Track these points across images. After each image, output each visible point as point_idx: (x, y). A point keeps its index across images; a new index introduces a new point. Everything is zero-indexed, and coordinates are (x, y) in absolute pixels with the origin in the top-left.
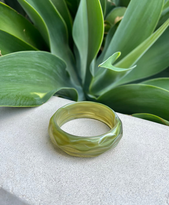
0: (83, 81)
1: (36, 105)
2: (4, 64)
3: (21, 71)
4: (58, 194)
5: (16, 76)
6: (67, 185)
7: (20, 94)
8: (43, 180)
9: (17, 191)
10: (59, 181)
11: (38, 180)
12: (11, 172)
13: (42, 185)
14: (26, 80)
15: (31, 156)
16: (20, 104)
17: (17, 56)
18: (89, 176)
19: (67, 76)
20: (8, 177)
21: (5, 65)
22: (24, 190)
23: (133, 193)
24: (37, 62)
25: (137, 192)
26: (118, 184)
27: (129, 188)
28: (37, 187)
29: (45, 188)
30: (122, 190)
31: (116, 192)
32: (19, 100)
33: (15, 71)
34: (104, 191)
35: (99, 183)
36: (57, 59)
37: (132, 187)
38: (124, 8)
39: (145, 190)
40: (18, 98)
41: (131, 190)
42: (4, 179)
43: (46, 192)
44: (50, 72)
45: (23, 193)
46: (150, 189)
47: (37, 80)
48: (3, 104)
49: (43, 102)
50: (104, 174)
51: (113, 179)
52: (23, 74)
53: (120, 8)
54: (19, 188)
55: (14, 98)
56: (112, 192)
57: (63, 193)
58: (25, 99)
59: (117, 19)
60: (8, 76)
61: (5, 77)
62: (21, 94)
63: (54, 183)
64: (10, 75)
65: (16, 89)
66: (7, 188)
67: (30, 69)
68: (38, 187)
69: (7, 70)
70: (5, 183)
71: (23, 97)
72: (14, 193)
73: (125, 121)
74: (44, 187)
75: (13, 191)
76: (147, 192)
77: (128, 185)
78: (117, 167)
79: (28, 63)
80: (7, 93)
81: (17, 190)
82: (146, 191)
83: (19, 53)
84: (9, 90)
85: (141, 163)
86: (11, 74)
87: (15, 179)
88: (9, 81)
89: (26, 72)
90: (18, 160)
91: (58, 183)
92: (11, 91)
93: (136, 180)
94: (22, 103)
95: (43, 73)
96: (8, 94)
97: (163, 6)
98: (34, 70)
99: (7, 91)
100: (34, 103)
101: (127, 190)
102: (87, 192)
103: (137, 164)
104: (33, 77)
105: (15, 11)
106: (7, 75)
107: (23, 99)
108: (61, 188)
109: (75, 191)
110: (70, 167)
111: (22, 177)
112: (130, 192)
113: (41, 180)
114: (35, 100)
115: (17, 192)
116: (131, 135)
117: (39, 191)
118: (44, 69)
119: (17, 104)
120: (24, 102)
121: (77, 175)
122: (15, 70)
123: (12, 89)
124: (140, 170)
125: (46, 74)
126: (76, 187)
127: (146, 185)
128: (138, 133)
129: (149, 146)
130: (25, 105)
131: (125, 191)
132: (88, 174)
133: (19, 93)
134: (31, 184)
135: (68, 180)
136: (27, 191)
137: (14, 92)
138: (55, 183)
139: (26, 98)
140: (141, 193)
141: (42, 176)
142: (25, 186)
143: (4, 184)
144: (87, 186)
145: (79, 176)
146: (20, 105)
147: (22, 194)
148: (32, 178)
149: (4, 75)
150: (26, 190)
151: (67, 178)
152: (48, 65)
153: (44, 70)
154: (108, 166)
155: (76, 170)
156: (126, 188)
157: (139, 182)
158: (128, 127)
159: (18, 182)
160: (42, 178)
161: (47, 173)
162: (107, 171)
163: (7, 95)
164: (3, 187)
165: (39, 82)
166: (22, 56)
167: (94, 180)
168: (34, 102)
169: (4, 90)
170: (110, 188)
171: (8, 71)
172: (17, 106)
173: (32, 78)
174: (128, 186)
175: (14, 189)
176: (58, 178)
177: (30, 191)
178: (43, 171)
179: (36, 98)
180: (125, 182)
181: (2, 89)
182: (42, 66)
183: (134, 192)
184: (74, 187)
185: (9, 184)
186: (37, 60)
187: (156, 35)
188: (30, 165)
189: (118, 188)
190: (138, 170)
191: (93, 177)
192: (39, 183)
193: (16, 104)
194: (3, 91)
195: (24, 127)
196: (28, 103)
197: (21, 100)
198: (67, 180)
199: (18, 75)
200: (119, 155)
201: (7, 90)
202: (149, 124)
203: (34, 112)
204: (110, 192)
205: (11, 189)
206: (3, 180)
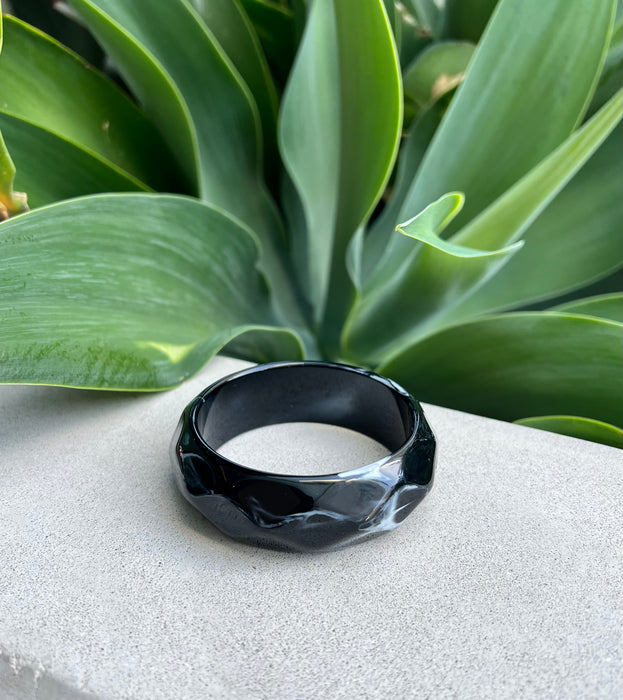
0: (319, 314)
1: (157, 387)
2: (45, 235)
3: (102, 265)
4: (256, 694)
5: (83, 280)
6: (288, 662)
7: (101, 344)
8: (198, 647)
9: (103, 684)
10: (257, 651)
11: (179, 647)
12: (77, 618)
13: (196, 665)
14: (119, 298)
15: (149, 562)
16: (102, 381)
17: (90, 208)
18: (367, 631)
19: (260, 291)
20: (68, 635)
21: (49, 241)
22: (130, 681)
23: (538, 691)
24: (157, 236)
25: (555, 688)
26: (479, 657)
27: (520, 675)
28: (177, 669)
29: (207, 674)
30: (497, 681)
31: (474, 687)
32: (99, 364)
33: (82, 264)
34: (428, 683)
35: (409, 656)
36: (228, 224)
37: (533, 669)
38: (467, 45)
39: (584, 679)
40: (96, 358)
41: (529, 682)
42: (54, 642)
43: (213, 690)
44: (202, 274)
45: (126, 692)
46: (602, 676)
47: (158, 300)
48: (42, 377)
49: (181, 378)
50: (423, 626)
51: (459, 642)
52: (110, 276)
53: (451, 44)
54: (112, 674)
55: (82, 357)
56: (459, 686)
57: (276, 690)
58: (121, 365)
59: (443, 85)
60: (57, 280)
61: (47, 280)
62: (106, 344)
63: (241, 654)
64: (65, 275)
65: (87, 326)
66: (67, 674)
67: (134, 260)
68: (182, 670)
69: (55, 259)
70: (57, 655)
71: (112, 354)
72: (92, 691)
73: (490, 441)
74: (204, 671)
75: (90, 684)
76: (591, 688)
77: (516, 663)
78: (473, 599)
79: (128, 236)
80: (55, 339)
81: (105, 681)
82: (587, 685)
83: (97, 201)
84: (62, 327)
85: (561, 588)
86: (70, 272)
87: (94, 642)
88: (63, 297)
89: (121, 268)
90: (100, 577)
91: (254, 657)
92: (70, 331)
93: (545, 647)
94: (107, 376)
95: (177, 275)
96: (62, 341)
97: (611, 33)
98: (146, 262)
99: (57, 331)
100: (152, 379)
101: (513, 681)
102: (365, 687)
103: (545, 590)
104: (143, 286)
105: (77, 57)
106: (54, 276)
107: (114, 362)
108: (267, 674)
109: (320, 684)
110: (294, 601)
111: (121, 638)
112: (526, 687)
113: (192, 646)
114: (155, 367)
115: (103, 687)
116: (516, 490)
117: (186, 683)
118: (181, 260)
119: (91, 381)
120: (116, 372)
121: (323, 629)
122: (84, 260)
123: (73, 327)
124: (559, 610)
125: (187, 280)
126: (323, 670)
127: (584, 662)
128: (542, 483)
129: (585, 527)
130: (121, 384)
131: (509, 683)
132: (364, 624)
133: (99, 340)
134: (153, 660)
135: (292, 647)
136: (140, 683)
137: (81, 337)
138: (245, 657)
139: (124, 358)
140: (566, 690)
141: (195, 631)
142: (133, 666)
143: (53, 659)
144: (364, 668)
145: (331, 631)
146: (101, 384)
147: (122, 693)
148: (157, 640)
149: (44, 276)
150: (136, 681)
151: (286, 637)
152: (197, 247)
153: (182, 263)
154: (437, 596)
155: (317, 612)
156: (512, 674)
157: (559, 652)
158: (502, 460)
159: (104, 652)
160: (193, 639)
161: (211, 621)
162: (436, 615)
163: (58, 344)
164: (52, 671)
165: (163, 306)
166: (108, 212)
167: (387, 646)
168: (151, 375)
169: (47, 327)
170: (451, 674)
171: (60, 261)
172: (93, 385)
173: (139, 290)
174: (519, 666)
175: (94, 676)
176: (254, 639)
177: (153, 683)
178: (197, 615)
179: (157, 363)
180: (505, 651)
181: (37, 325)
182: (174, 249)
183: (544, 686)
184: (315, 671)
185: (74, 660)
186: (158, 227)
187: (588, 137)
188: (149, 596)
189: (479, 674)
190: (550, 611)
191: (383, 635)
192: (184, 657)
193: (87, 377)
194: (42, 330)
195: (116, 462)
196: (129, 377)
197: (104, 368)
198: (287, 647)
199: (93, 278)
200: (478, 558)
201: (57, 327)
202: (582, 451)
203: (149, 413)
204: (450, 689)
205: (80, 676)
206: (50, 644)
